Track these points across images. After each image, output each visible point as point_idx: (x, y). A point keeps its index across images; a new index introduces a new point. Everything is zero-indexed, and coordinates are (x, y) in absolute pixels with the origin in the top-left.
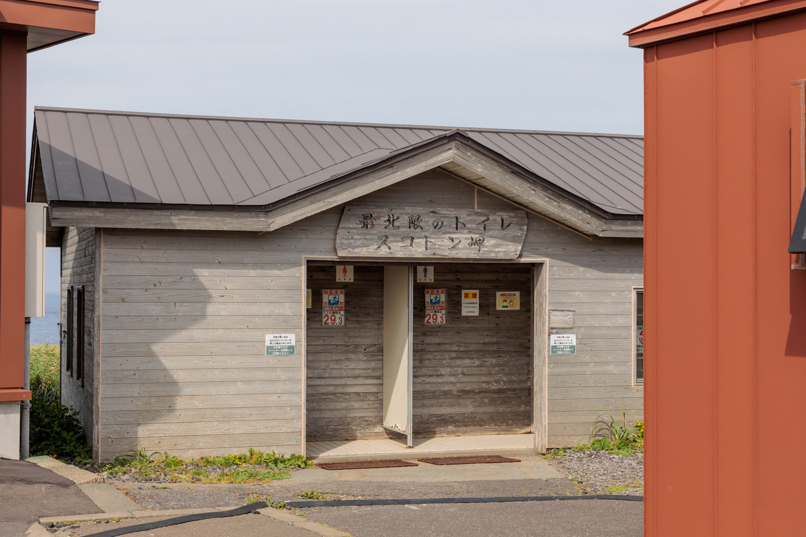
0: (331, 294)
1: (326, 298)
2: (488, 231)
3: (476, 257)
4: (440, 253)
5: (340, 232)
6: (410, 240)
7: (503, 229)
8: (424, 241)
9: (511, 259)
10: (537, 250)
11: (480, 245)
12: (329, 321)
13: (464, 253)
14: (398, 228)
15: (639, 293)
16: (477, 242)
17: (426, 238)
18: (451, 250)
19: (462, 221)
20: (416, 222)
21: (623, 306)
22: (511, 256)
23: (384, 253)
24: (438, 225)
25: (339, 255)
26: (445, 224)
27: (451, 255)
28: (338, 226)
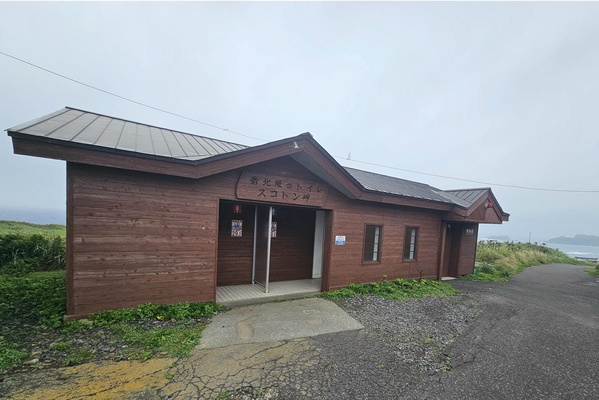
0: (236, 222)
1: (233, 224)
2: (311, 192)
3: (305, 204)
4: (289, 201)
5: (239, 185)
6: (275, 193)
7: (318, 192)
8: (282, 194)
9: (320, 207)
10: (331, 203)
11: (308, 199)
12: (235, 234)
13: (300, 202)
14: (270, 186)
15: (367, 225)
16: (307, 197)
17: (283, 193)
18: (294, 200)
19: (300, 186)
20: (278, 184)
21: (361, 231)
22: (321, 205)
23: (262, 198)
24: (289, 186)
25: (238, 197)
26: (293, 186)
27: (295, 202)
28: (238, 182)
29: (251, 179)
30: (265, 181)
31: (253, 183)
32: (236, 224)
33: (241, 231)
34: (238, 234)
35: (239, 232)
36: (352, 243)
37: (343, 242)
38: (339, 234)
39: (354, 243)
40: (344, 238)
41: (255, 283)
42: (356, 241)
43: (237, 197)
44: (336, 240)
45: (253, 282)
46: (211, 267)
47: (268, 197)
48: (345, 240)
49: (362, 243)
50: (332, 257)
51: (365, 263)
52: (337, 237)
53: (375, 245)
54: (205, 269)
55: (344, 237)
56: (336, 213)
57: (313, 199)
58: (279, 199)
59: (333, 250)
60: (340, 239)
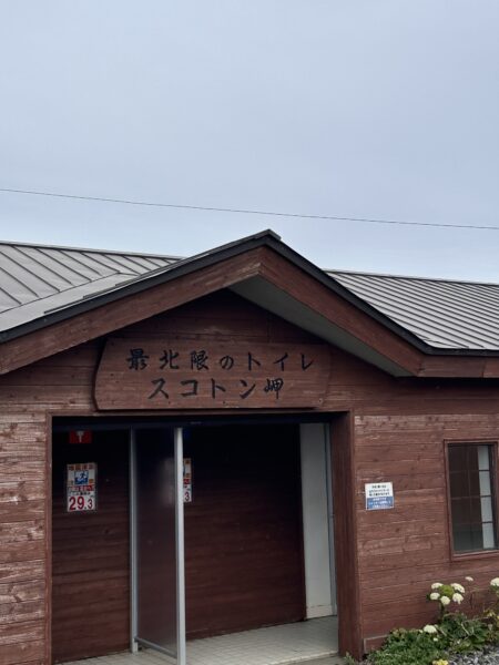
0: (78, 469)
1: (71, 476)
2: (286, 373)
3: (273, 406)
4: (230, 401)
5: (102, 376)
6: (193, 385)
7: (304, 368)
8: (210, 386)
9: (312, 408)
10: (340, 394)
11: (277, 390)
12: (76, 505)
13: (260, 400)
14: (177, 367)
15: (450, 446)
16: (275, 386)
17: (213, 381)
18: (243, 397)
19: (257, 358)
20: (199, 360)
21: (435, 464)
22: (313, 404)
23: (160, 402)
24: (227, 363)
25: (100, 408)
26: (235, 362)
27: (245, 404)
28: (97, 367)
29: (130, 356)
30: (165, 358)
31: (134, 366)
32: (79, 475)
33: (92, 493)
34: (86, 504)
35: (86, 498)
36: (414, 500)
37: (388, 499)
38: (374, 479)
39: (421, 500)
40: (387, 488)
41: (140, 649)
42: (423, 495)
43: (96, 406)
44: (368, 496)
45: (135, 646)
46: (37, 605)
47: (175, 398)
48: (391, 494)
49: (441, 498)
50: (360, 546)
51: (458, 556)
52: (369, 487)
53: (482, 499)
54: (21, 611)
55: (389, 486)
56: (357, 420)
57: (292, 389)
58: (203, 400)
59: (362, 524)
60: (378, 493)
